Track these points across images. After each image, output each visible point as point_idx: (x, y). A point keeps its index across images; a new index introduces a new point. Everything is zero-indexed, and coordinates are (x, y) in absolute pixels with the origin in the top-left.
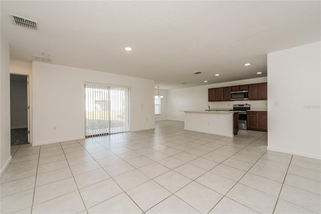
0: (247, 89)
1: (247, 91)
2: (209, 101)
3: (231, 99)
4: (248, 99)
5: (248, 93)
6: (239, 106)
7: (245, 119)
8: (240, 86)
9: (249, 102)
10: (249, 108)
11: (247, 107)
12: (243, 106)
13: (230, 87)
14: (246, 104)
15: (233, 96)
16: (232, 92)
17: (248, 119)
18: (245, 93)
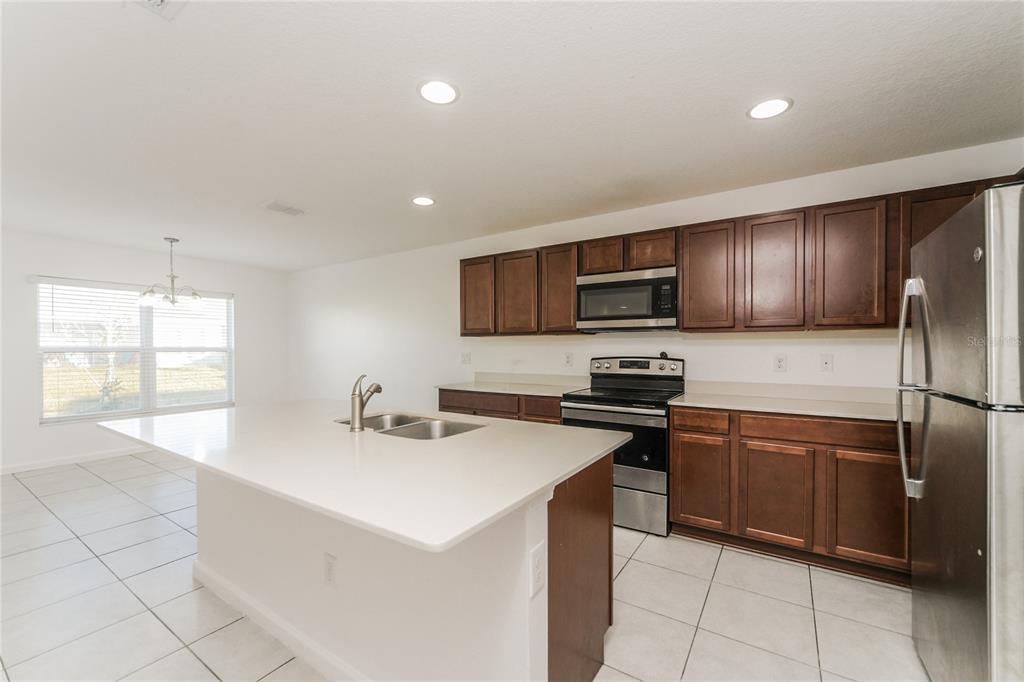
0: (669, 255)
1: (671, 272)
2: (463, 335)
3: (580, 325)
4: (672, 322)
5: (673, 282)
6: (622, 365)
7: (660, 462)
8: (626, 241)
9: (678, 345)
10: (677, 384)
11: (667, 372)
12: (646, 366)
13: (574, 250)
14: (664, 356)
15: (589, 304)
16: (581, 280)
17: (677, 459)
18: (656, 284)
